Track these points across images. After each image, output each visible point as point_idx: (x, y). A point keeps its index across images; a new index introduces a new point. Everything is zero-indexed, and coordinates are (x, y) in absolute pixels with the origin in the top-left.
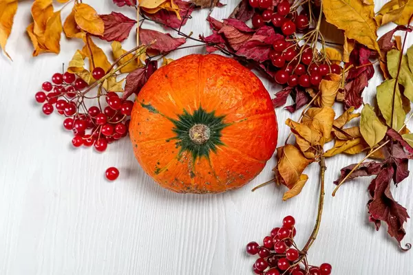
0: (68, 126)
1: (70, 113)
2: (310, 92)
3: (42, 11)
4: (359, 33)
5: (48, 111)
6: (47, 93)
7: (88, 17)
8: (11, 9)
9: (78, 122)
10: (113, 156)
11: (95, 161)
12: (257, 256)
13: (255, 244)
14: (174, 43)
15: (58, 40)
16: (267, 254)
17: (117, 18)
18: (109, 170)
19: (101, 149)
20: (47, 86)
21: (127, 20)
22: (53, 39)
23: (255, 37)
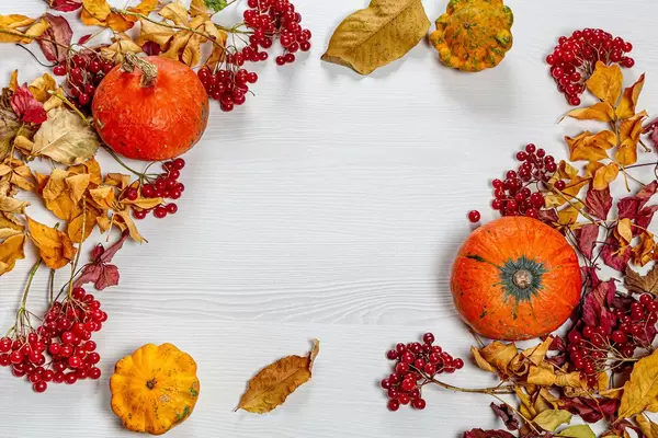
0: (510, 174)
1: (522, 175)
2: (566, 365)
3: (606, 140)
4: (631, 397)
5: (520, 157)
6: (535, 153)
7: (607, 175)
8: (603, 116)
9: (515, 180)
10: (489, 215)
11: (483, 201)
12: (422, 343)
13: (433, 340)
14: (588, 251)
15: (582, 159)
16: (426, 351)
17: (607, 203)
18: (477, 213)
19: (494, 205)
20: (541, 152)
21: (606, 212)
22: (583, 155)
23: (604, 309)
